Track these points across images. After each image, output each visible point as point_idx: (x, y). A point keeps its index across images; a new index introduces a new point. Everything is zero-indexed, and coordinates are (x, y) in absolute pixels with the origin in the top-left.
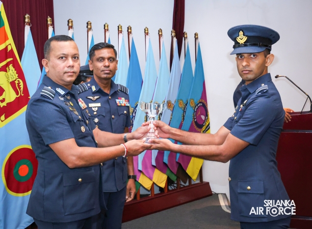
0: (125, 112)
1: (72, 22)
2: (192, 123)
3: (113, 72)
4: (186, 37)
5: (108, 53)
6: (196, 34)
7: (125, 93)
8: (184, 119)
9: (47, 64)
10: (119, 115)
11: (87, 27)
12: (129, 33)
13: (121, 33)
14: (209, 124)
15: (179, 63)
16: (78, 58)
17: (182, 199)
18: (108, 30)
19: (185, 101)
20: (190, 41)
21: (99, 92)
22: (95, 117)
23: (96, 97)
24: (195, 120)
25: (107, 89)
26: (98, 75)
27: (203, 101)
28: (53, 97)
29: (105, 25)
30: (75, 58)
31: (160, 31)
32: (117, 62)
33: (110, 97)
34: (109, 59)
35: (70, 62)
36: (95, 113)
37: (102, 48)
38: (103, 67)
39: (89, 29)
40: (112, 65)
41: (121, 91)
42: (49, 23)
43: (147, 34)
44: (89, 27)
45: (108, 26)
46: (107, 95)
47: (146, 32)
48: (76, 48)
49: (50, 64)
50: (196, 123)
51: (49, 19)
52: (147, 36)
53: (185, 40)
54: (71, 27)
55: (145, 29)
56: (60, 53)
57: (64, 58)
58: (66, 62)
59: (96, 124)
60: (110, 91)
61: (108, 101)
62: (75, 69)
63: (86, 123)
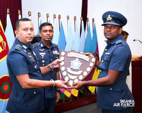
1: (30, 12)
4: (88, 20)
5: (49, 28)
6: (93, 19)
7: (57, 48)
9: (17, 33)
10: (54, 59)
11: (38, 15)
12: (59, 18)
13: (55, 18)
15: (85, 34)
16: (33, 30)
17: (86, 102)
18: (48, 17)
20: (90, 23)
22: (43, 60)
23: (43, 50)
25: (48, 45)
26: (44, 39)
28: (21, 50)
29: (47, 14)
30: (32, 30)
31: (75, 17)
32: (53, 32)
33: (50, 50)
34: (49, 31)
36: (43, 58)
37: (46, 25)
38: (46, 35)
39: (39, 16)
40: (51, 34)
41: (55, 47)
42: (19, 13)
43: (68, 19)
45: (48, 15)
47: (68, 18)
48: (32, 25)
49: (19, 33)
51: (19, 11)
52: (68, 20)
53: (87, 22)
54: (30, 15)
55: (67, 16)
56: (24, 27)
57: (26, 30)
58: (27, 32)
59: (43, 63)
60: (50, 47)
61: (49, 52)
62: (32, 36)
63: (37, 63)
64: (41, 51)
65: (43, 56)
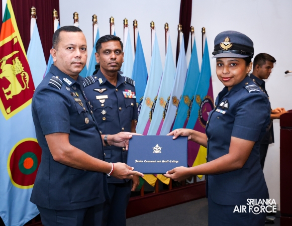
0: (132, 104)
1: (77, 15)
2: (198, 120)
3: (119, 65)
4: (193, 32)
5: (115, 45)
6: (203, 29)
7: (132, 85)
8: (189, 115)
9: (55, 53)
10: (126, 108)
11: (93, 20)
12: (135, 27)
13: (127, 26)
15: (186, 58)
16: (85, 49)
17: (187, 196)
18: (113, 23)
19: (190, 96)
20: (196, 36)
21: (106, 84)
22: (103, 109)
23: (103, 90)
24: (201, 117)
25: (113, 81)
26: (105, 68)
27: (210, 97)
28: (60, 88)
29: (110, 19)
30: (83, 49)
31: (167, 25)
32: (123, 54)
33: (117, 90)
34: (115, 51)
35: (78, 52)
36: (103, 105)
37: (109, 40)
38: (110, 60)
39: (95, 23)
40: (118, 58)
41: (128, 83)
42: (55, 15)
43: (152, 28)
45: (113, 19)
46: (113, 87)
47: (152, 26)
48: (84, 39)
49: (58, 54)
50: (202, 119)
51: (55, 12)
52: (153, 30)
53: (191, 35)
54: (77, 20)
55: (151, 23)
56: (68, 43)
57: (72, 49)
58: (74, 52)
59: (103, 116)
60: (117, 84)
61: (115, 93)
62: (82, 60)
63: (90, 113)
64: (98, 92)
65: (104, 101)
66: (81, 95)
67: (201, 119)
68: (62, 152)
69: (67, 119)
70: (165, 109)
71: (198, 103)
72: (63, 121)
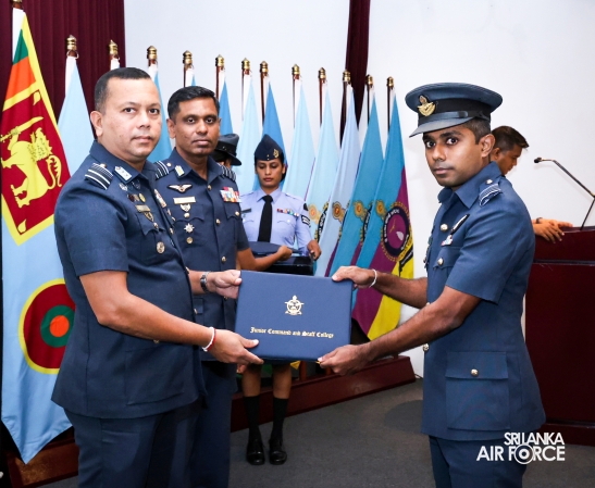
0: (237, 213)
1: (155, 51)
2: (380, 246)
3: (213, 143)
4: (372, 85)
5: (205, 108)
6: (389, 80)
8: (364, 237)
9: (99, 120)
11: (184, 62)
12: (263, 75)
13: (248, 73)
14: (412, 248)
15: (357, 134)
16: (158, 111)
17: (358, 386)
18: (222, 68)
19: (366, 204)
20: (377, 94)
21: (190, 177)
23: (185, 187)
24: (386, 240)
26: (187, 149)
27: (401, 205)
29: (217, 59)
30: (153, 111)
31: (322, 72)
33: (209, 186)
34: (206, 117)
35: (144, 118)
36: (187, 215)
37: (193, 97)
38: (195, 134)
39: (187, 66)
40: (211, 130)
42: (112, 52)
43: (296, 76)
44: (187, 61)
45: (222, 60)
46: (203, 182)
47: (296, 73)
49: (106, 121)
50: (387, 245)
51: (112, 45)
52: (296, 81)
53: (368, 91)
54: (154, 61)
55: (293, 68)
56: (124, 101)
57: (132, 111)
59: (189, 234)
60: (207, 177)
61: (206, 193)
62: (152, 133)
63: (169, 233)
64: (177, 191)
65: (189, 206)
66: (151, 199)
67: (385, 244)
68: (112, 307)
69: (121, 243)
70: (319, 227)
71: (381, 216)
72: (114, 249)
